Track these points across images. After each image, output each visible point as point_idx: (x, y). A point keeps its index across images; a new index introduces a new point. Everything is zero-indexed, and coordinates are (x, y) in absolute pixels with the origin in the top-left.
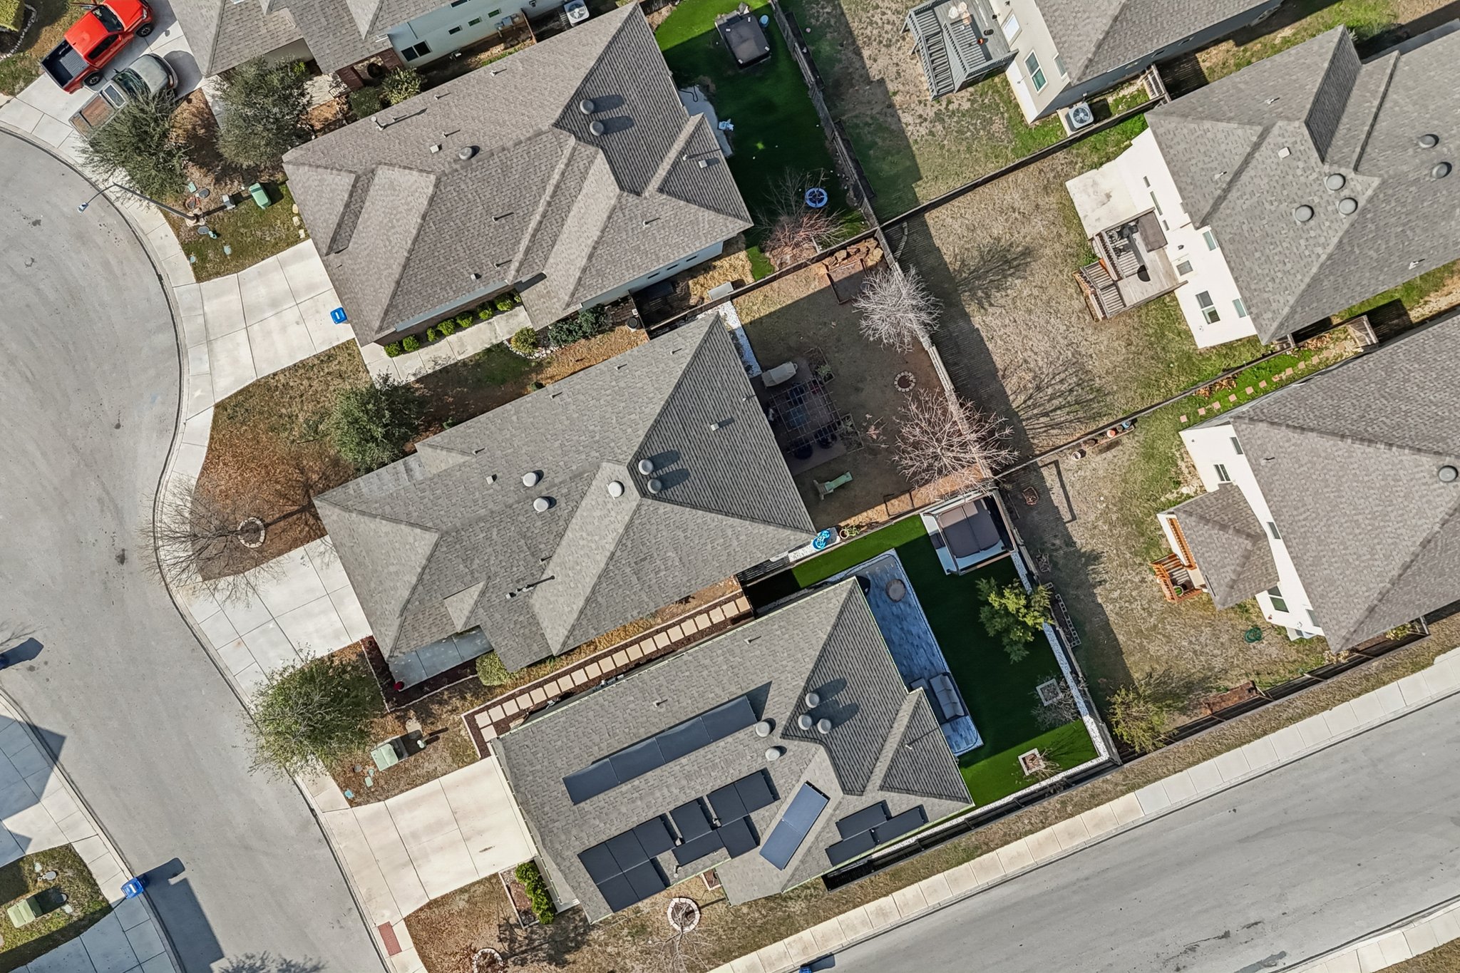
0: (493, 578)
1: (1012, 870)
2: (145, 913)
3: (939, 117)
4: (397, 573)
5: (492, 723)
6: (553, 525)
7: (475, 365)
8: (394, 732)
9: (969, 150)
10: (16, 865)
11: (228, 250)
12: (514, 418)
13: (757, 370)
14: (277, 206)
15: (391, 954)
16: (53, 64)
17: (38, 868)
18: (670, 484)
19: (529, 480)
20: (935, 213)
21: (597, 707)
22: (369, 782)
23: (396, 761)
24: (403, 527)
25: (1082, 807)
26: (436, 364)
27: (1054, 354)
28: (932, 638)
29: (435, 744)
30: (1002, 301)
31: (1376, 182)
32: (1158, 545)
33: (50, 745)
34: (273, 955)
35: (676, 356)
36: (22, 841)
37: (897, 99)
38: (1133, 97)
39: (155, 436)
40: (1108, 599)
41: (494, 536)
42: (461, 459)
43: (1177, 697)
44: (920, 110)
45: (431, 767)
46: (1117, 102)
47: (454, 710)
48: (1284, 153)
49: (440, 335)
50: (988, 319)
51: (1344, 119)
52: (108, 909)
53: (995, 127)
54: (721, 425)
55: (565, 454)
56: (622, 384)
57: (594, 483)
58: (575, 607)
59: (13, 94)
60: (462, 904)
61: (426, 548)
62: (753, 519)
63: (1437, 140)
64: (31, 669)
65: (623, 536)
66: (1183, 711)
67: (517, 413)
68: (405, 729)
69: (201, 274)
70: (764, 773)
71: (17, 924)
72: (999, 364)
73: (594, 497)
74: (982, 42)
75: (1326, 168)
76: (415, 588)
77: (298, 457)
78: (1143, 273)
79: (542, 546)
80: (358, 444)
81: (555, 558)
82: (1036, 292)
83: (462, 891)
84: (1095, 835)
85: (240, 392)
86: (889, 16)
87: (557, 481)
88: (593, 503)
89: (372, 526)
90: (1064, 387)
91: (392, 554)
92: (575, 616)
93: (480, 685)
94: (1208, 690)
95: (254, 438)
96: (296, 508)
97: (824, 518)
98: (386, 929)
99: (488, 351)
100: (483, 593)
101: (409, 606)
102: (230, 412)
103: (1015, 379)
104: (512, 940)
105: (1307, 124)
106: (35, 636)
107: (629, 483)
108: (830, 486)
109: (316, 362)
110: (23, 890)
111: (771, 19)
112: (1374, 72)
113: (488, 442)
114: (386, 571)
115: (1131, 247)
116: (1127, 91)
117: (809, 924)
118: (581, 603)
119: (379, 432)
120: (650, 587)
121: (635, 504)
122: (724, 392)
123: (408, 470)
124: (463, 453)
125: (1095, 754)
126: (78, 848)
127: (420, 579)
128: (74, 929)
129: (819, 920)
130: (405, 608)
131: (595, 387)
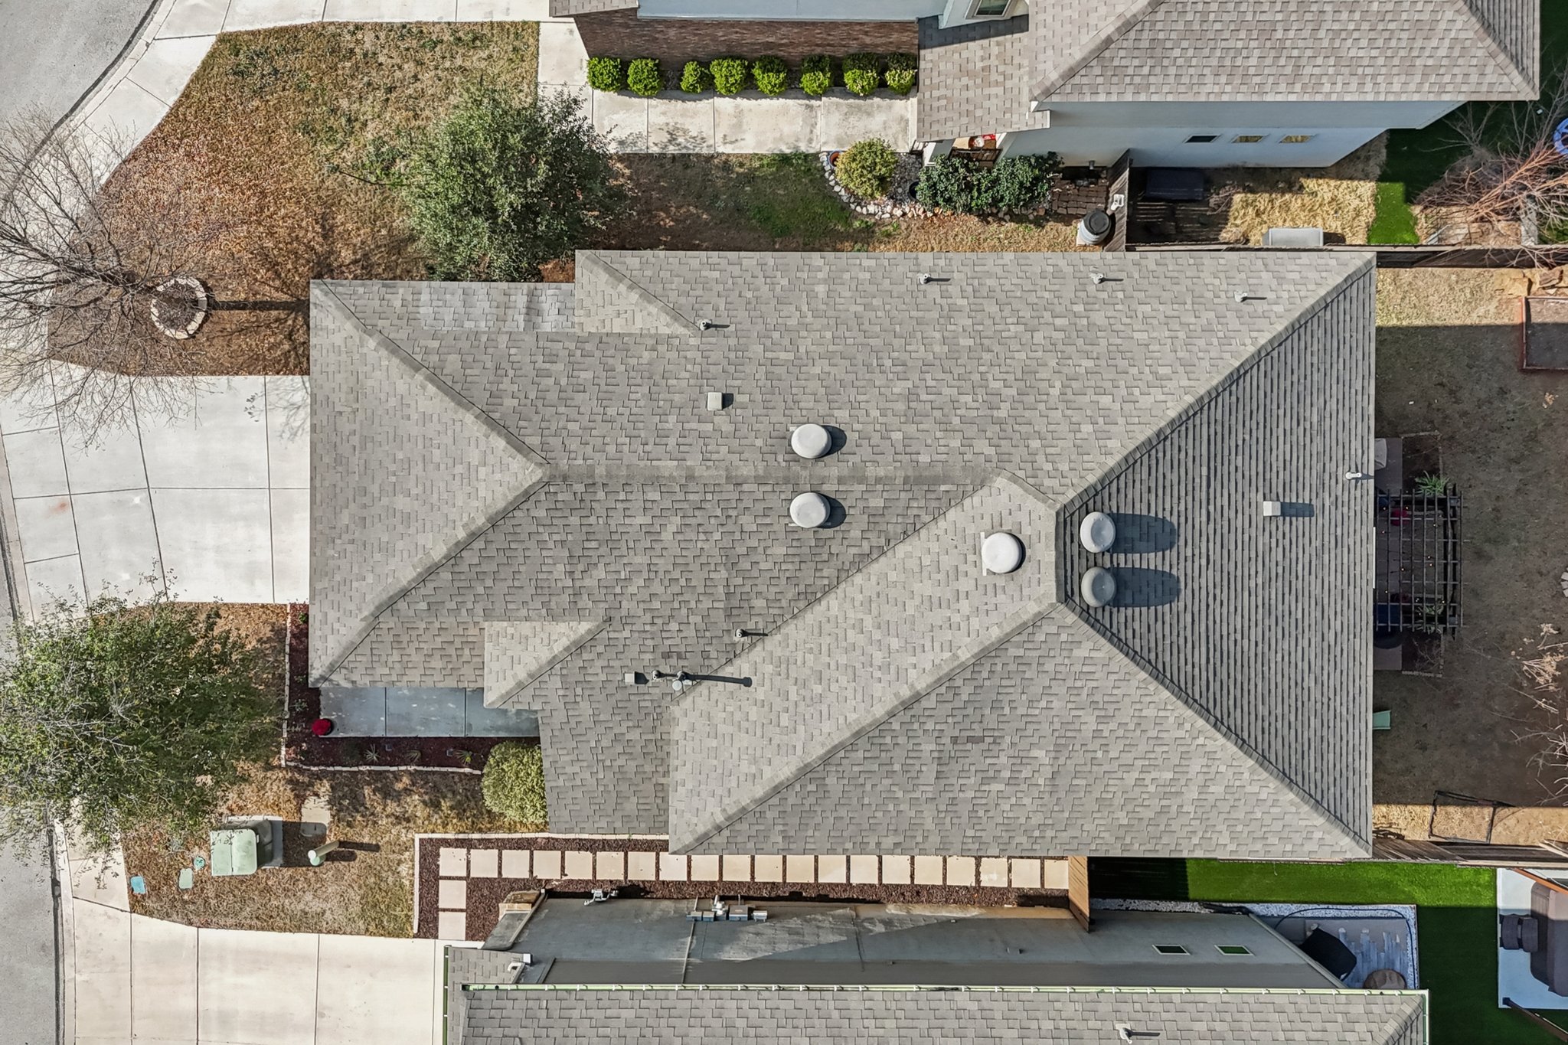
0: (616, 624)
4: (407, 519)
5: (467, 878)
6: (808, 569)
7: (745, 175)
8: (276, 806)
12: (821, 289)
18: (1129, 600)
19: (808, 440)
21: (716, 1023)
22: (186, 879)
23: (251, 868)
24: (469, 418)
26: (672, 140)
29: (341, 865)
35: (1247, 308)
39: (81, 42)
41: (667, 536)
42: (663, 324)
45: (316, 906)
47: (404, 819)
49: (706, 86)
54: (1288, 510)
55: (912, 417)
56: (1099, 318)
57: (952, 514)
58: (768, 773)
61: (499, 490)
62: (1264, 760)
65: (963, 667)
67: (830, 280)
68: (299, 811)
73: (935, 547)
76: (433, 570)
77: (331, 204)
79: (759, 603)
80: (454, 209)
81: (771, 643)
85: (279, 32)
87: (872, 471)
88: (927, 560)
89: (401, 387)
91: (417, 470)
92: (759, 792)
93: (476, 796)
95: (264, 131)
96: (284, 297)
99: (784, 160)
100: (579, 647)
101: (402, 605)
107: (1045, 554)
109: (447, 37)
113: (742, 314)
114: (385, 501)
118: (785, 769)
119: (507, 200)
120: (953, 802)
121: (1033, 608)
122: (1318, 440)
123: (534, 309)
124: (676, 314)
127: (454, 557)
130: (389, 605)
131: (1032, 299)
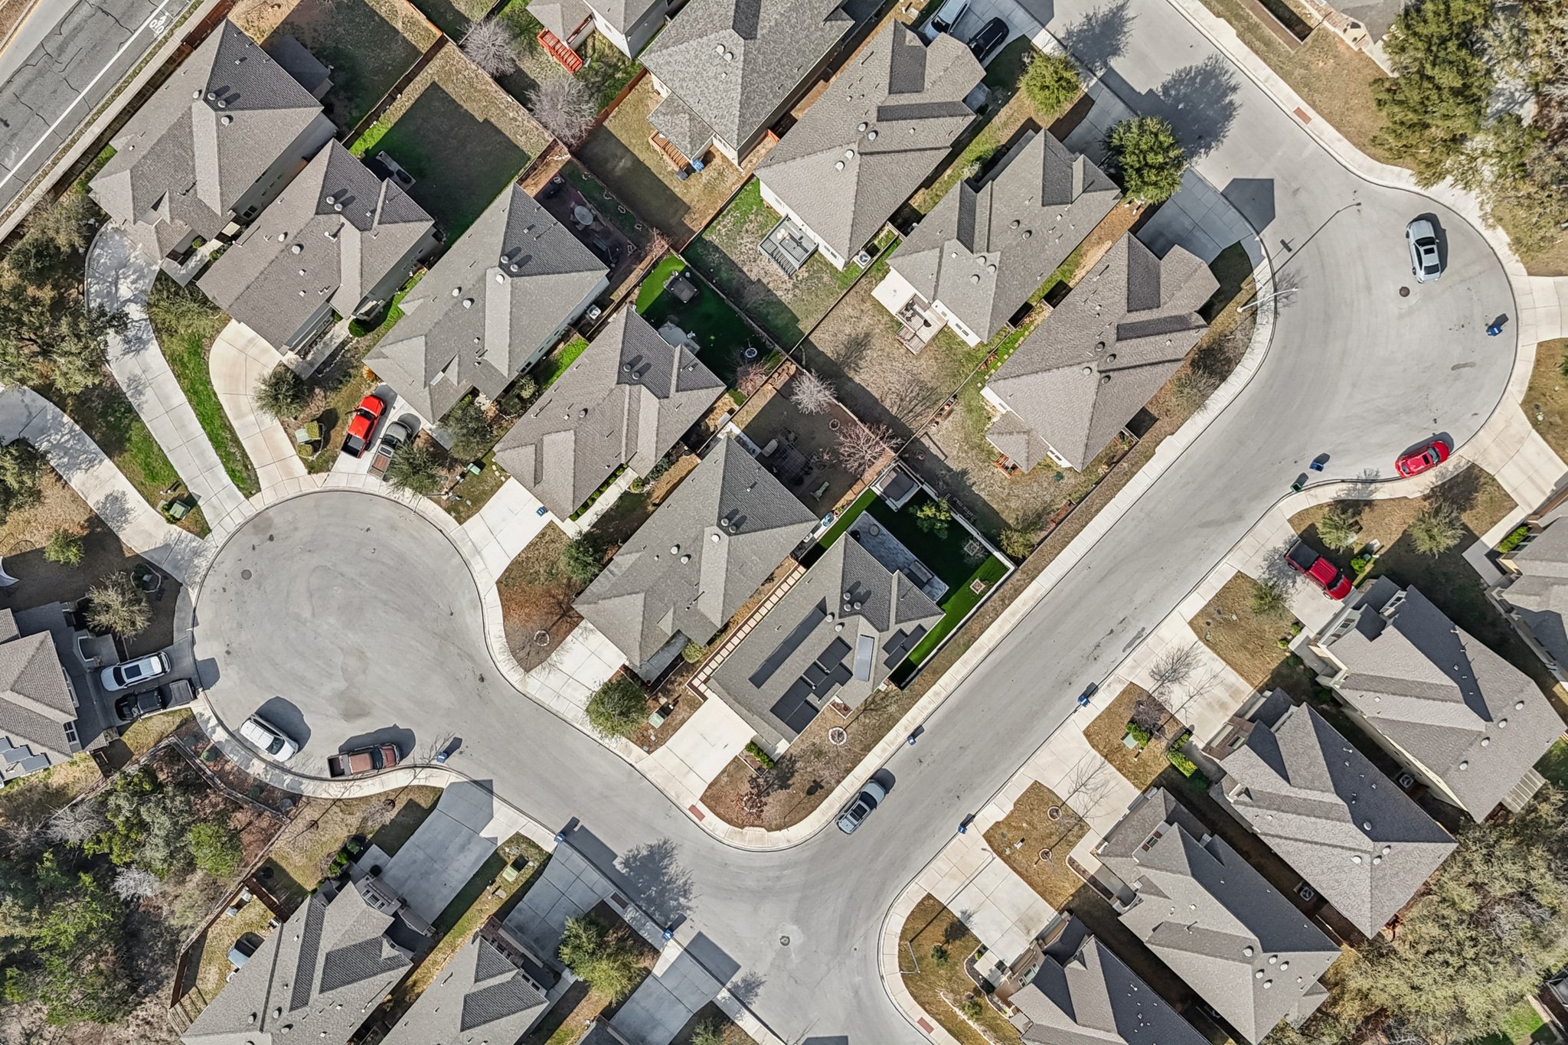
0: (676, 603)
1: (991, 645)
2: (569, 851)
3: (795, 286)
4: (632, 619)
5: (702, 682)
6: (694, 567)
7: (617, 507)
8: (656, 706)
9: (817, 296)
10: (496, 853)
11: (469, 503)
12: (654, 525)
13: (758, 450)
14: (485, 470)
15: (700, 820)
16: (347, 449)
17: (507, 850)
18: (740, 525)
19: (674, 550)
20: (813, 335)
21: (750, 643)
22: (653, 738)
23: (662, 720)
24: (625, 597)
25: (1012, 599)
26: (598, 515)
27: (902, 380)
28: (902, 546)
29: (677, 705)
30: (865, 365)
31: (999, 253)
32: (993, 453)
33: (486, 787)
34: (642, 845)
36: (494, 840)
37: (771, 286)
38: (887, 236)
39: (472, 611)
40: (980, 490)
41: (669, 583)
42: (638, 555)
43: (1035, 524)
44: (784, 286)
45: (682, 716)
46: (880, 242)
47: (680, 684)
48: (954, 255)
49: (594, 500)
50: (863, 376)
51: (976, 227)
52: (550, 856)
53: (825, 279)
54: (751, 487)
55: (686, 532)
56: (697, 488)
57: (704, 539)
58: (720, 601)
59: (329, 470)
60: (725, 779)
61: (640, 602)
62: (785, 525)
63: (1018, 222)
64: (461, 753)
65: (728, 558)
66: (1041, 529)
67: (654, 522)
68: (660, 703)
69: (460, 521)
70: (839, 638)
71: (510, 880)
72: (877, 396)
73: (707, 546)
74: (799, 244)
75: (975, 255)
76: (643, 623)
78: (926, 324)
79: (693, 579)
80: (582, 570)
81: (701, 582)
82: (880, 353)
83: (723, 772)
84: (1026, 609)
85: (506, 571)
86: (749, 246)
87: (687, 545)
88: (708, 549)
89: (611, 603)
90: (914, 394)
91: (626, 611)
92: (722, 605)
93: (688, 665)
94: (1049, 513)
95: (522, 591)
96: (559, 616)
97: (823, 510)
98: (693, 808)
99: (621, 498)
100: (674, 613)
101: (644, 632)
102: (505, 584)
103: (888, 400)
104: (758, 786)
105: (958, 239)
106: (456, 736)
107: (721, 533)
108: (819, 493)
109: (538, 539)
110: (505, 864)
111: (691, 272)
112: (983, 197)
113: (647, 541)
114: (625, 625)
115: (915, 313)
116: (882, 235)
117: (902, 715)
118: (722, 598)
119: (590, 560)
120: (751, 577)
121: (727, 541)
122: (746, 471)
123: (611, 572)
124: (637, 552)
125: (1007, 569)
126: (522, 832)
127: (644, 618)
128: (538, 873)
129: (906, 711)
130: (642, 634)
131: (685, 495)
